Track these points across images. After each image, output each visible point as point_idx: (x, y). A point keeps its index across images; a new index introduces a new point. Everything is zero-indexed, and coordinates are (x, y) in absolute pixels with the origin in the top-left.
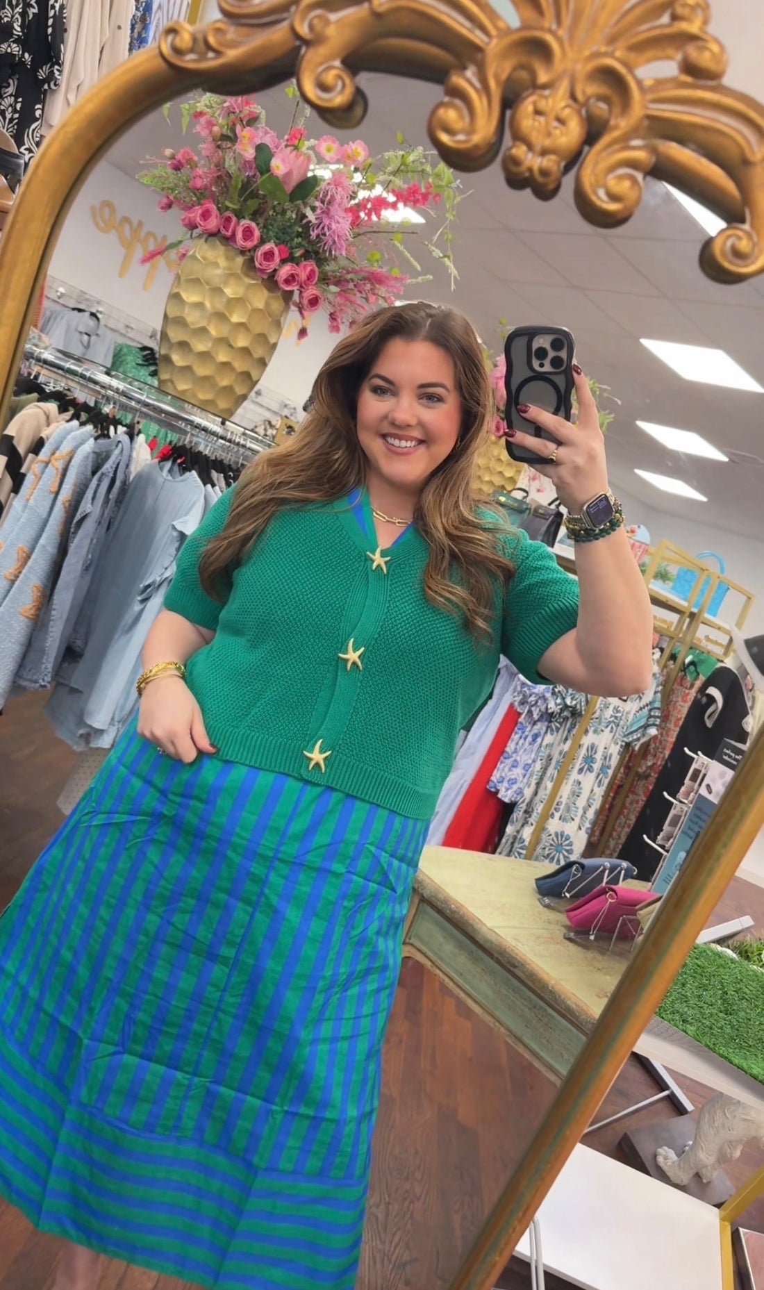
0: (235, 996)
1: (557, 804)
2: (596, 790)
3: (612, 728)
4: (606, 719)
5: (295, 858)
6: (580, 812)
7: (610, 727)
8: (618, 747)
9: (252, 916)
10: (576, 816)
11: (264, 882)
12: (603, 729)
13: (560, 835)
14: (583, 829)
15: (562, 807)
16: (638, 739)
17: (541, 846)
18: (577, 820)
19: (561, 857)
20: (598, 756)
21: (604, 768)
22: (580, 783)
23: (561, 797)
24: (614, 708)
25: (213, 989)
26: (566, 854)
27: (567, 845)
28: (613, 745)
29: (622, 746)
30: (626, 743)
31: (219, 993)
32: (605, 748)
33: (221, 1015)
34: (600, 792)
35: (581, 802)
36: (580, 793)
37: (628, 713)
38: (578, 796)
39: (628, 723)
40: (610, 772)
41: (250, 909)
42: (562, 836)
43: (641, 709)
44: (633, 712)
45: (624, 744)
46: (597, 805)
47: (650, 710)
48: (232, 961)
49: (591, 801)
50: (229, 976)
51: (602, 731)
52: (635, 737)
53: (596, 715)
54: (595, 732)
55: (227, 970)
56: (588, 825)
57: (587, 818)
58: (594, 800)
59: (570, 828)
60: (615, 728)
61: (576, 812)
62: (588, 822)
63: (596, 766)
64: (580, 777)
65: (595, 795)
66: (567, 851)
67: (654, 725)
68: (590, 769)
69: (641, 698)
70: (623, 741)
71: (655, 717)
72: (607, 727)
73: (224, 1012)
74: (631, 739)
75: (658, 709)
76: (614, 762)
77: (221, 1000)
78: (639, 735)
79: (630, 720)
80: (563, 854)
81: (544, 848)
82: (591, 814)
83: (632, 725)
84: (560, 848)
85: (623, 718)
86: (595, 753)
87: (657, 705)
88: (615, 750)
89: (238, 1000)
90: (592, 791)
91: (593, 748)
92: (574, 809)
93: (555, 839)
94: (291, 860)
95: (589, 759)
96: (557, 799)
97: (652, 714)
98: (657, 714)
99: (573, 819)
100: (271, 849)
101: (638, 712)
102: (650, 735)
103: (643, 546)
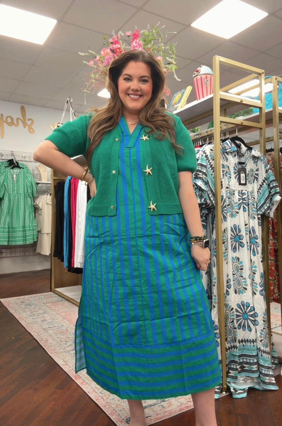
0: (145, 286)
1: (227, 283)
2: (254, 258)
3: (244, 208)
4: (237, 203)
5: (142, 235)
6: (249, 281)
7: (242, 207)
8: (256, 220)
9: (138, 258)
10: (247, 285)
11: (137, 246)
12: (238, 211)
13: (243, 305)
14: (258, 293)
15: (232, 283)
16: (269, 208)
17: (229, 320)
18: (249, 288)
19: (250, 322)
20: (243, 233)
21: (252, 239)
22: (238, 259)
23: (228, 276)
24: (239, 193)
25: (138, 288)
26: (252, 319)
27: (250, 312)
28: (251, 220)
29: (258, 218)
30: (261, 215)
31: (140, 288)
32: (246, 225)
33: (143, 295)
34: (258, 259)
35: (246, 273)
36: (243, 266)
37: (251, 193)
38: (242, 269)
39: (256, 200)
40: (259, 241)
41: (136, 257)
42: (243, 306)
43: (261, 186)
44: (256, 190)
45: (260, 216)
46: (260, 269)
47: (269, 185)
48: (139, 276)
49: (254, 269)
50: (140, 281)
51: (237, 213)
52: (266, 208)
53: (227, 202)
54: (232, 216)
55: (138, 279)
56: (259, 288)
57: (256, 284)
58: (256, 267)
59: (247, 297)
60: (247, 207)
61: (246, 282)
62: (258, 286)
63: (245, 240)
64: (237, 254)
65: (254, 262)
66: (251, 316)
67: (276, 193)
68: (241, 245)
69: (257, 178)
70: (258, 215)
71: (274, 187)
72: (239, 209)
73: (144, 294)
74: (263, 211)
75: (274, 180)
76: (258, 231)
77: (141, 290)
78: (268, 205)
79: (256, 198)
80: (250, 320)
81: (233, 321)
82: (258, 279)
83: (259, 201)
84: (246, 316)
85: (250, 197)
86: (240, 232)
87: (272, 178)
88: (255, 223)
89: (146, 287)
90: (251, 260)
91: (235, 229)
92: (243, 281)
93: (239, 310)
94: (141, 236)
95: (237, 237)
96: (225, 279)
97: (271, 186)
98: (275, 185)
99: (246, 289)
100: (134, 235)
101: (260, 189)
102: (277, 201)
103: (209, 76)
